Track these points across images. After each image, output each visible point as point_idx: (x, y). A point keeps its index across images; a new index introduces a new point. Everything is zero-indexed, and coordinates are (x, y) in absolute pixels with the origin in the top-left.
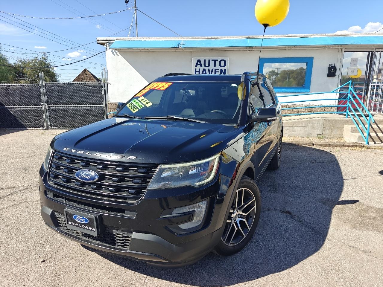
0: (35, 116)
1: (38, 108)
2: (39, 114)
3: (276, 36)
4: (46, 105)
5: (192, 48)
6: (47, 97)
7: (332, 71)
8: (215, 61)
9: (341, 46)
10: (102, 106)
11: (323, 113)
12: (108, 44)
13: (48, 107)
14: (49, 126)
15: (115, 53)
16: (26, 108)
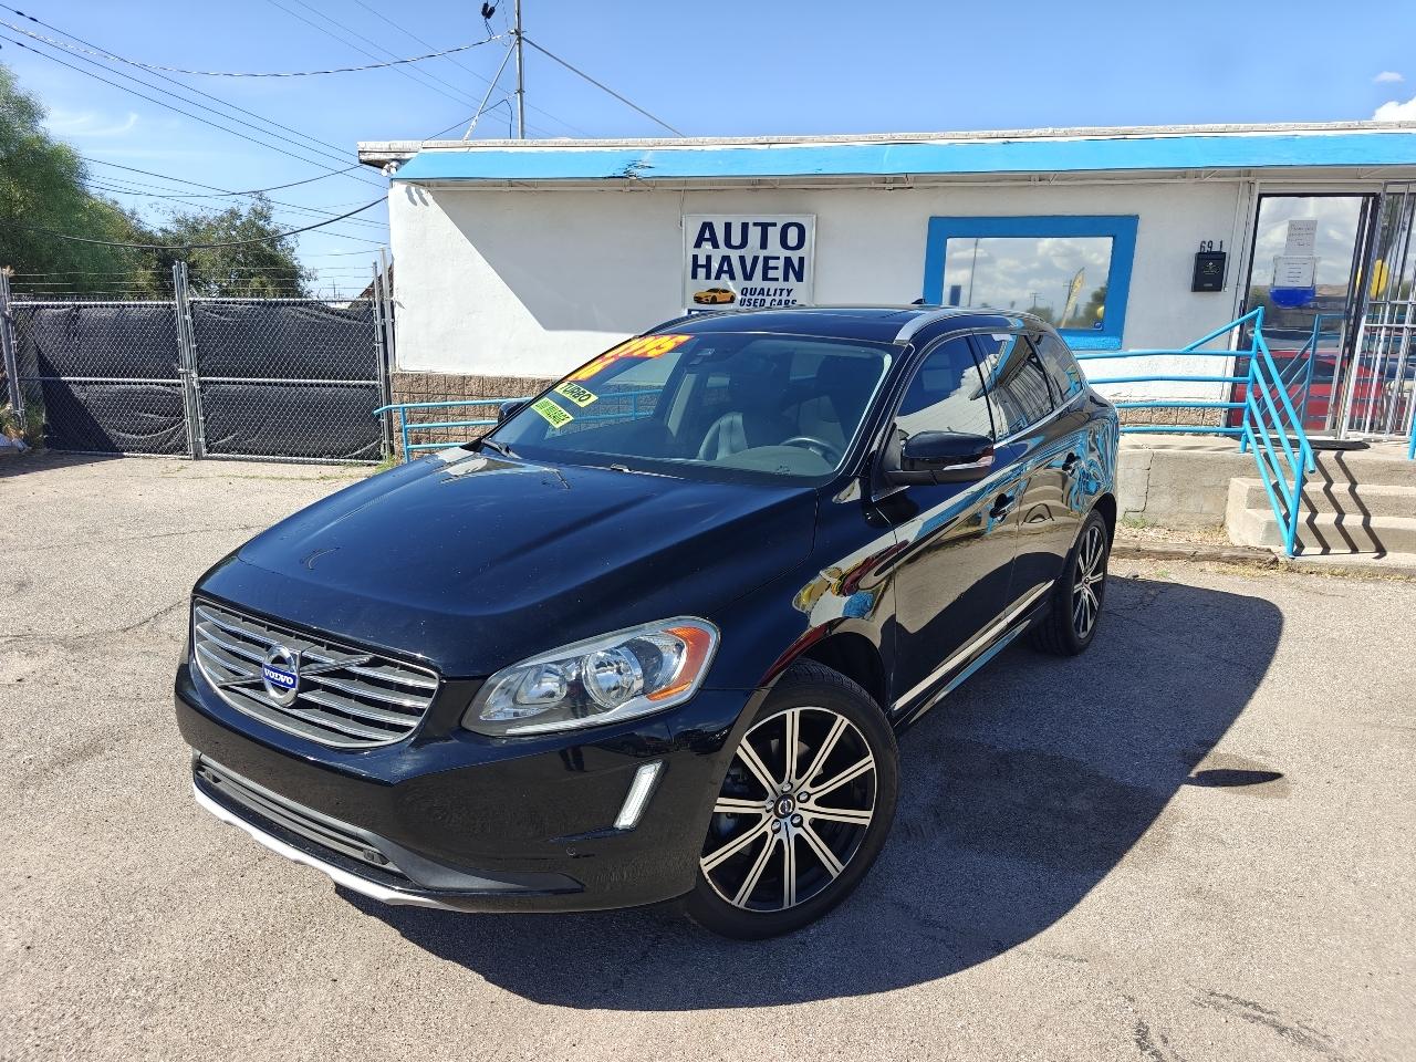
0: (157, 413)
1: (168, 385)
2: (173, 408)
3: (995, 133)
4: (194, 375)
5: (685, 180)
6: (198, 348)
7: (1209, 271)
8: (764, 227)
9: (1249, 174)
10: (373, 382)
11: (1170, 432)
12: (394, 164)
13: (200, 382)
14: (204, 450)
15: (416, 197)
16: (129, 383)
